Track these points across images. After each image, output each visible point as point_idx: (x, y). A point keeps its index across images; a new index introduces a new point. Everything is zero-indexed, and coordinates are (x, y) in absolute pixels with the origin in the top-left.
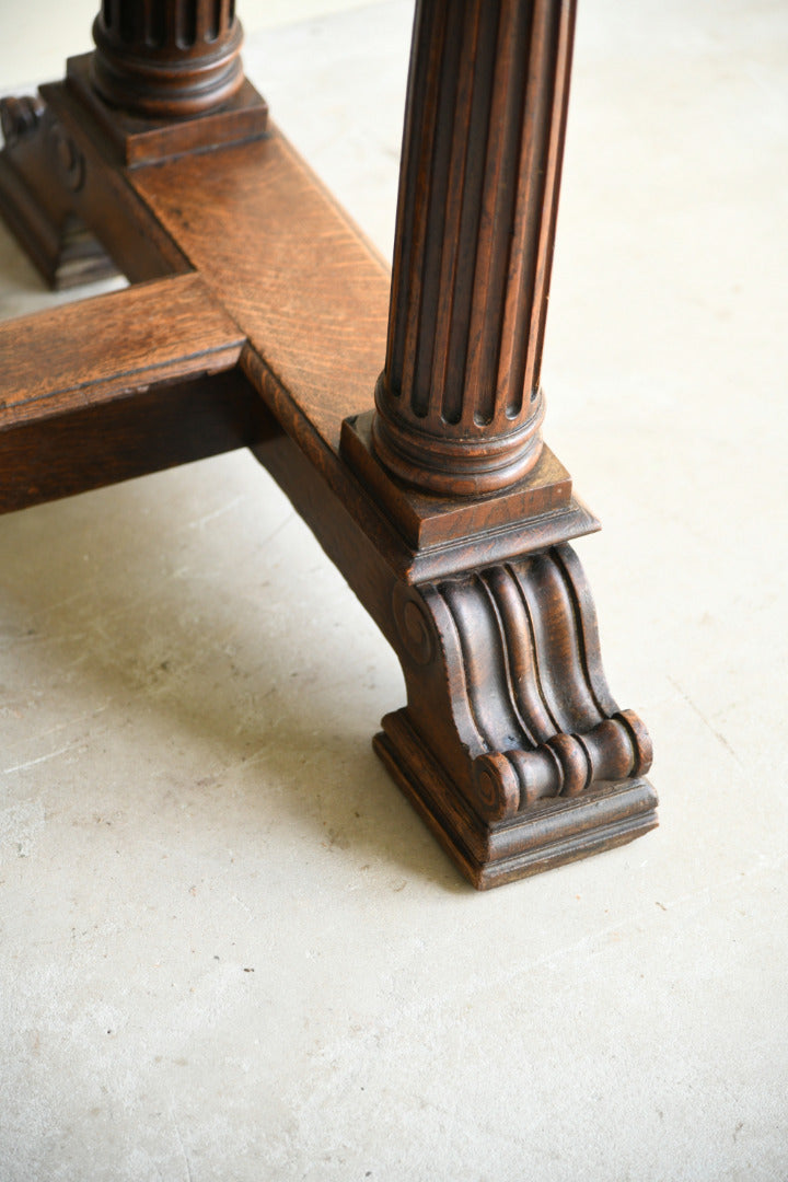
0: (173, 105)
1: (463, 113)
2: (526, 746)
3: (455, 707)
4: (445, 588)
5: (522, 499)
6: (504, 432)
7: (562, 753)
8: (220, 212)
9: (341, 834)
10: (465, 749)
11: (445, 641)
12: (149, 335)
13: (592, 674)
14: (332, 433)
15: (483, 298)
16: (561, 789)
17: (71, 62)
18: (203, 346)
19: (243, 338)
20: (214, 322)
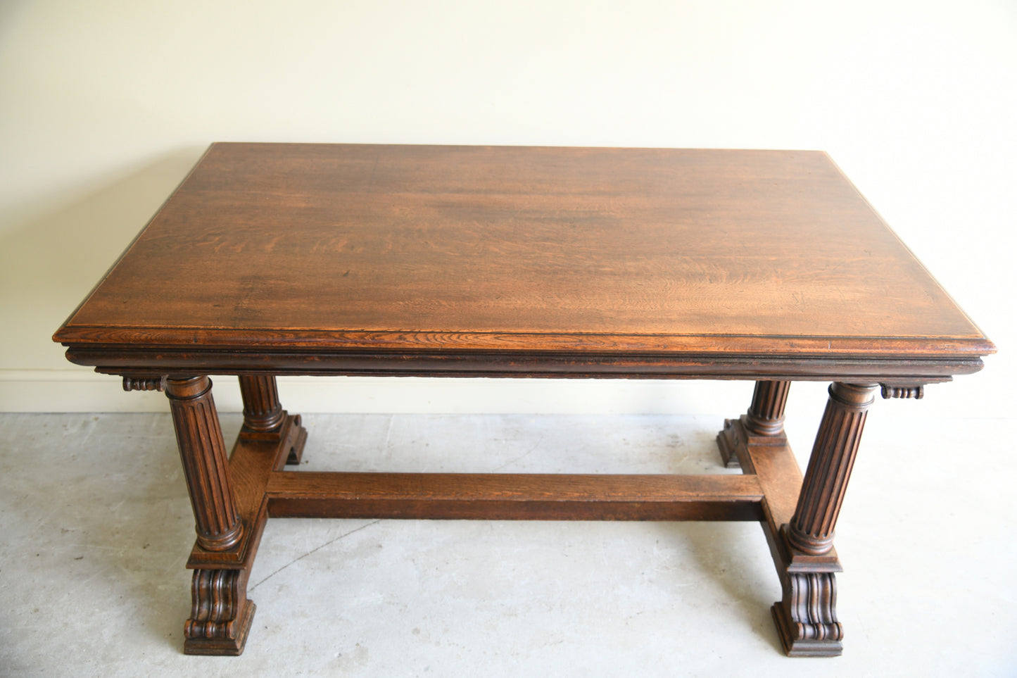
0: (763, 432)
1: (824, 458)
2: (809, 623)
3: (792, 607)
4: (797, 575)
5: (823, 558)
6: (822, 540)
7: (818, 628)
8: (767, 461)
9: (757, 628)
10: (792, 619)
11: (793, 589)
12: (740, 488)
13: (833, 609)
14: (778, 526)
15: (822, 505)
16: (816, 637)
17: (742, 416)
18: (752, 494)
19: (763, 495)
20: (757, 489)
